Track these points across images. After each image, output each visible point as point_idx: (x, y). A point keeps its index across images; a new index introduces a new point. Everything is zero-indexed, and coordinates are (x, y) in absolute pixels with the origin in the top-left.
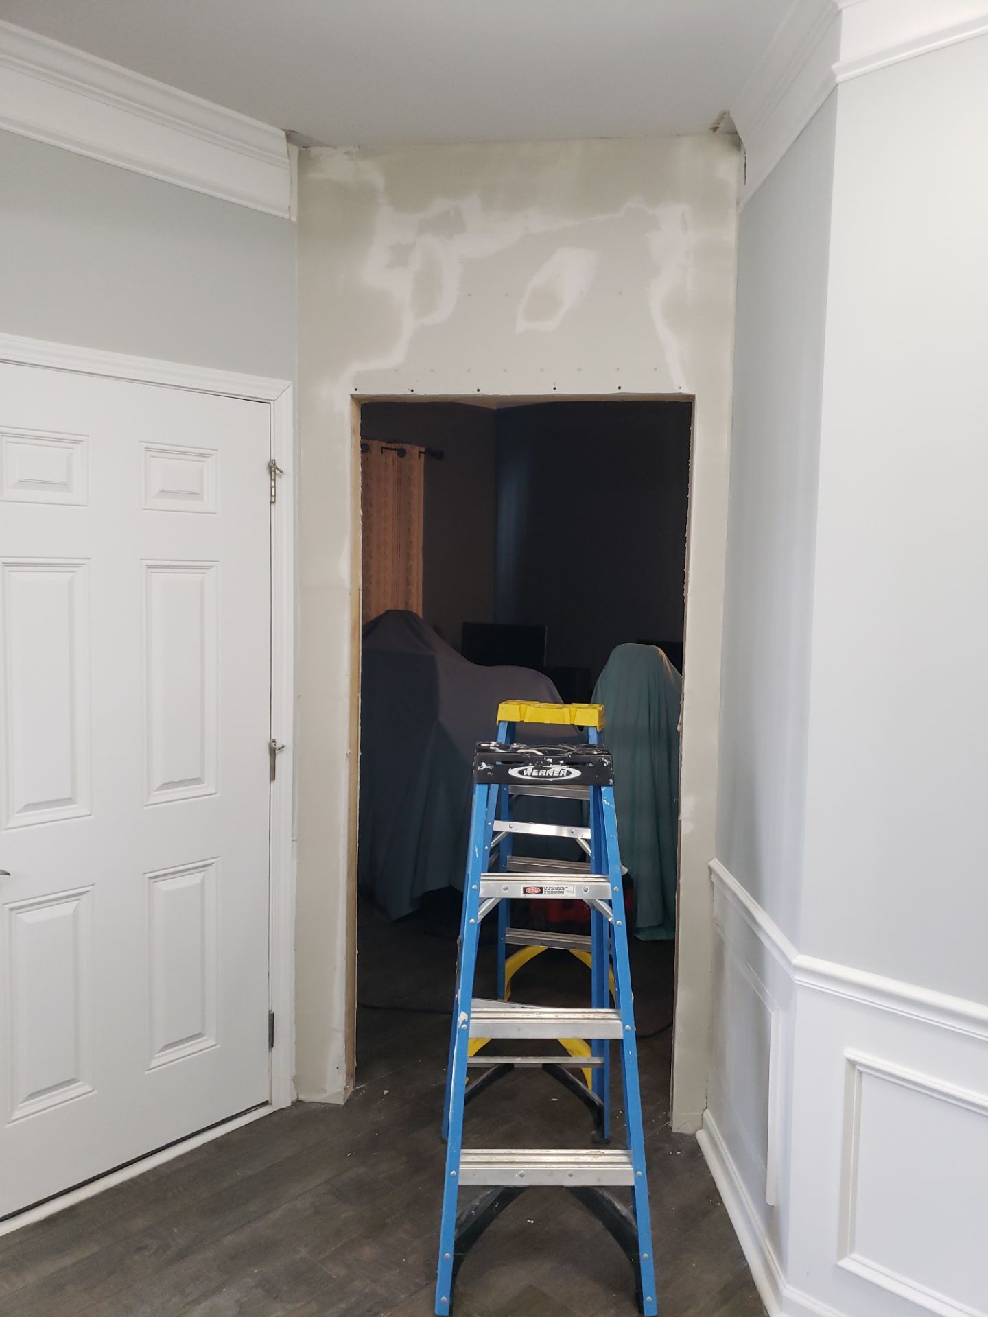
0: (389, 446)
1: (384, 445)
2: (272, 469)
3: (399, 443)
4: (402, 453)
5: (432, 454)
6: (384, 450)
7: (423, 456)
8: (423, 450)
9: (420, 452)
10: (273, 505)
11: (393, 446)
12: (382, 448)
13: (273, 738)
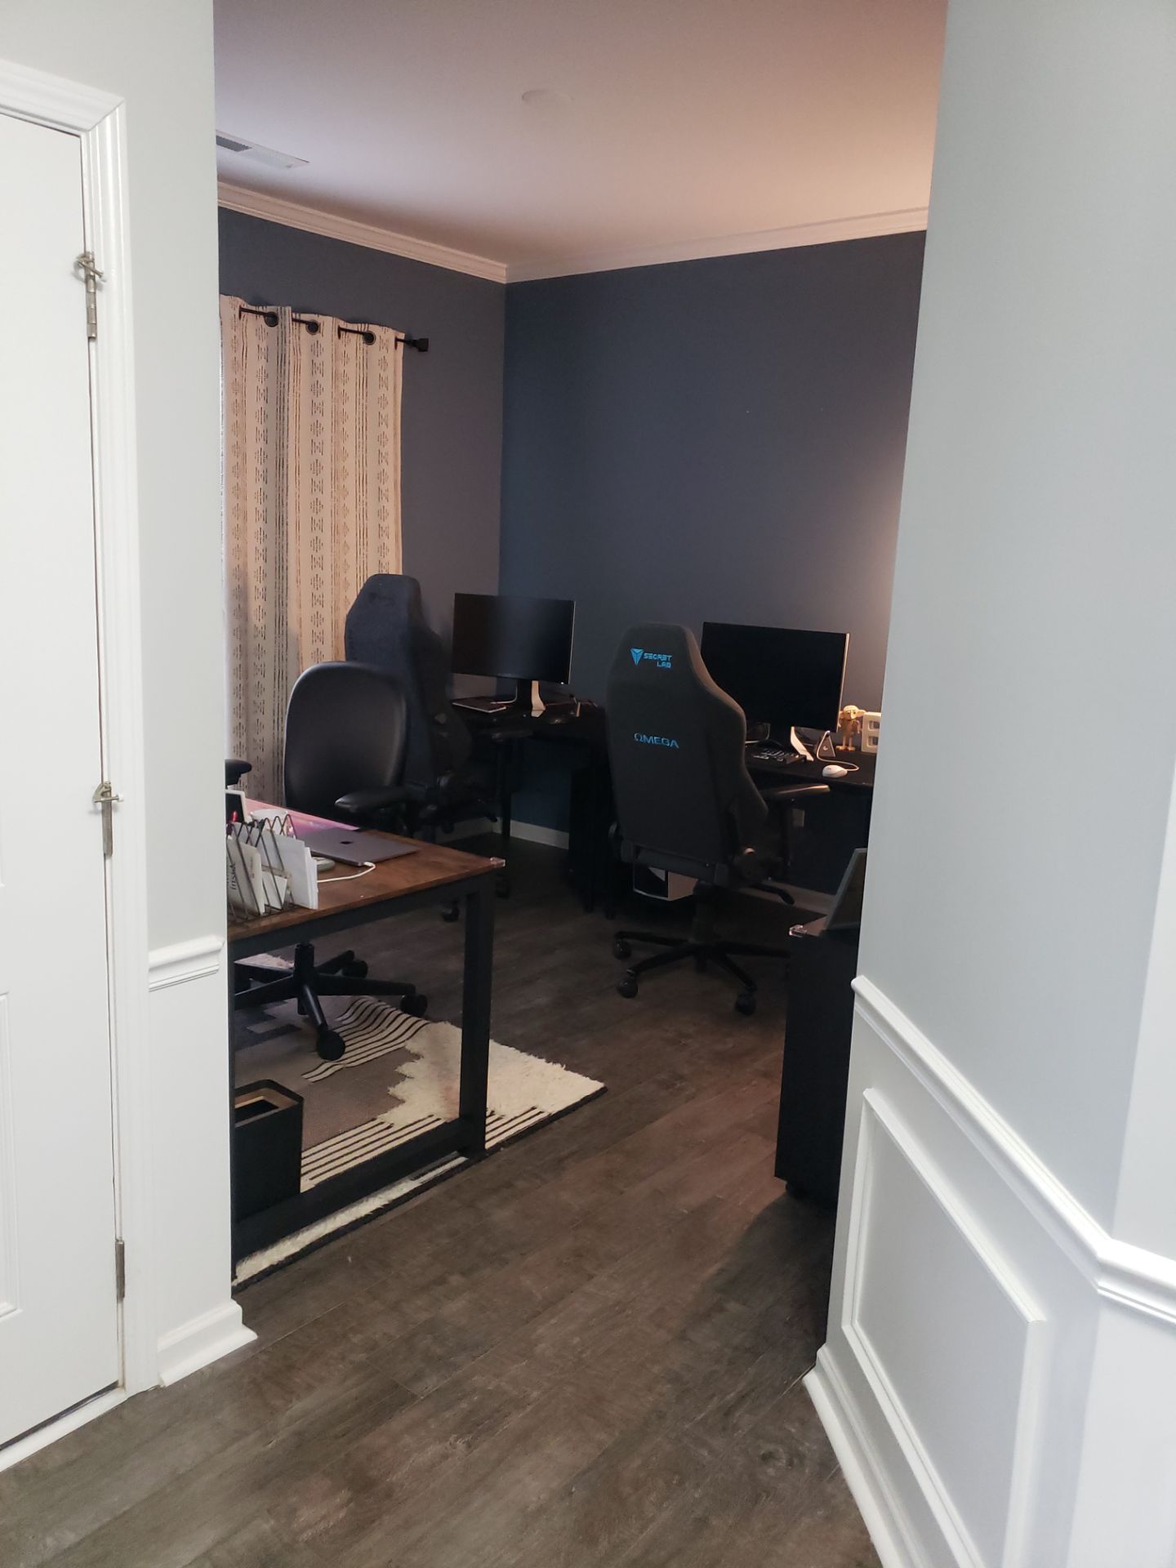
0: (350, 326)
1: (343, 325)
2: (87, 270)
3: (365, 323)
4: (369, 338)
5: (415, 345)
6: (342, 332)
7: (401, 345)
8: (402, 336)
9: (397, 340)
10: (92, 344)
11: (355, 327)
12: (340, 329)
13: (105, 780)
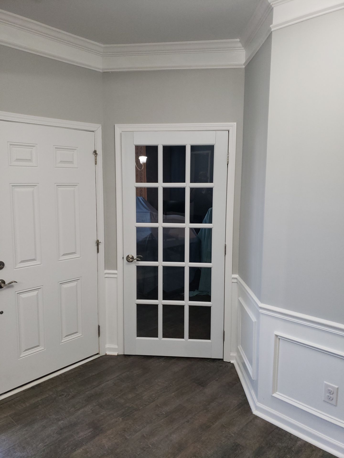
2: (95, 152)
10: (96, 165)
13: (98, 239)
